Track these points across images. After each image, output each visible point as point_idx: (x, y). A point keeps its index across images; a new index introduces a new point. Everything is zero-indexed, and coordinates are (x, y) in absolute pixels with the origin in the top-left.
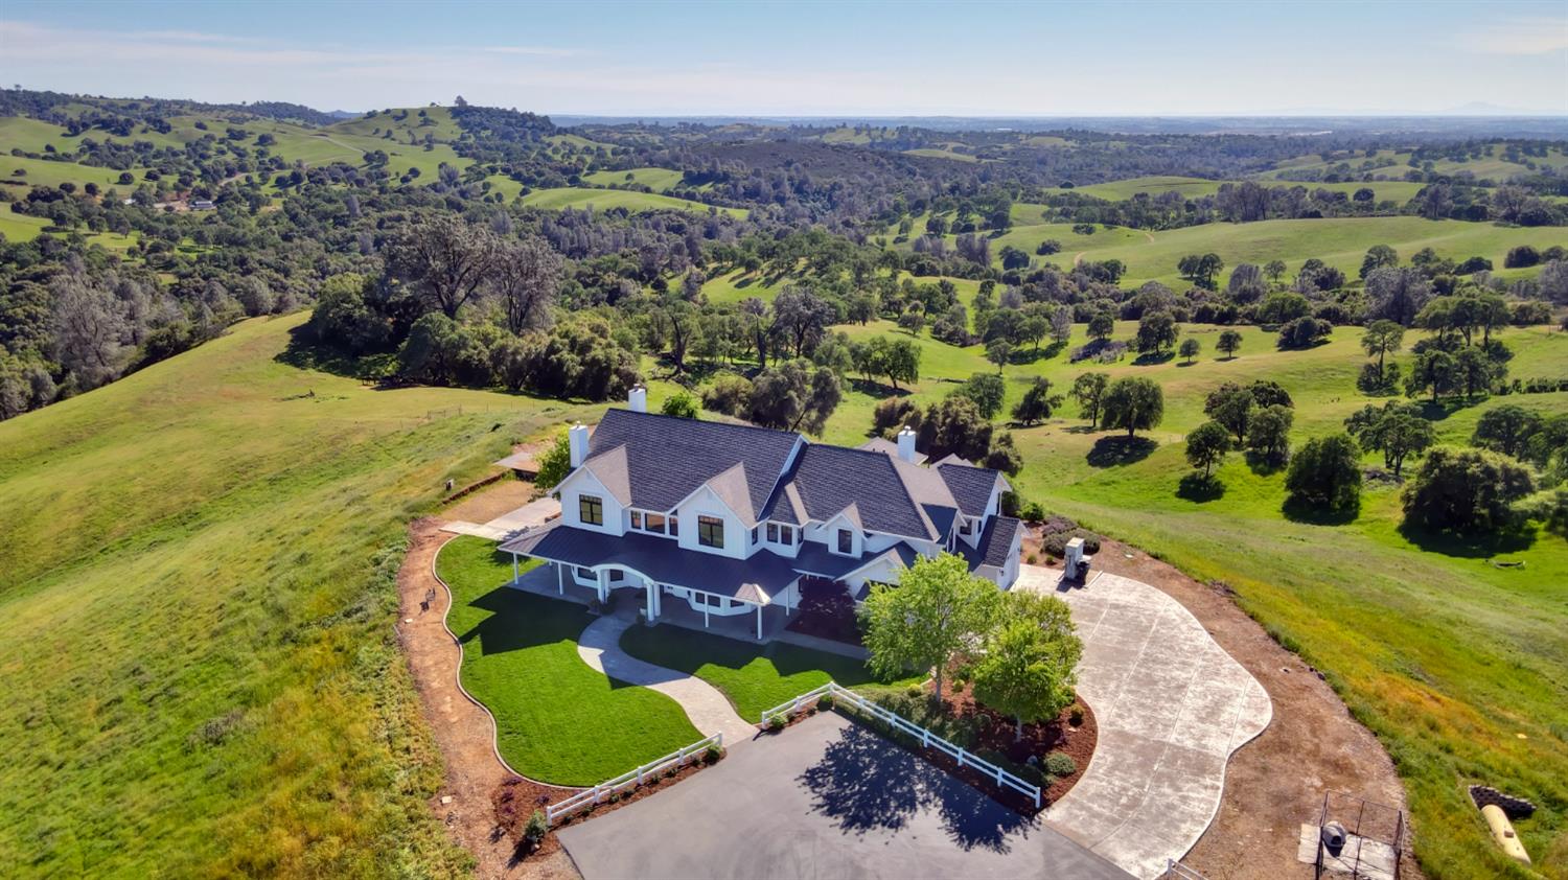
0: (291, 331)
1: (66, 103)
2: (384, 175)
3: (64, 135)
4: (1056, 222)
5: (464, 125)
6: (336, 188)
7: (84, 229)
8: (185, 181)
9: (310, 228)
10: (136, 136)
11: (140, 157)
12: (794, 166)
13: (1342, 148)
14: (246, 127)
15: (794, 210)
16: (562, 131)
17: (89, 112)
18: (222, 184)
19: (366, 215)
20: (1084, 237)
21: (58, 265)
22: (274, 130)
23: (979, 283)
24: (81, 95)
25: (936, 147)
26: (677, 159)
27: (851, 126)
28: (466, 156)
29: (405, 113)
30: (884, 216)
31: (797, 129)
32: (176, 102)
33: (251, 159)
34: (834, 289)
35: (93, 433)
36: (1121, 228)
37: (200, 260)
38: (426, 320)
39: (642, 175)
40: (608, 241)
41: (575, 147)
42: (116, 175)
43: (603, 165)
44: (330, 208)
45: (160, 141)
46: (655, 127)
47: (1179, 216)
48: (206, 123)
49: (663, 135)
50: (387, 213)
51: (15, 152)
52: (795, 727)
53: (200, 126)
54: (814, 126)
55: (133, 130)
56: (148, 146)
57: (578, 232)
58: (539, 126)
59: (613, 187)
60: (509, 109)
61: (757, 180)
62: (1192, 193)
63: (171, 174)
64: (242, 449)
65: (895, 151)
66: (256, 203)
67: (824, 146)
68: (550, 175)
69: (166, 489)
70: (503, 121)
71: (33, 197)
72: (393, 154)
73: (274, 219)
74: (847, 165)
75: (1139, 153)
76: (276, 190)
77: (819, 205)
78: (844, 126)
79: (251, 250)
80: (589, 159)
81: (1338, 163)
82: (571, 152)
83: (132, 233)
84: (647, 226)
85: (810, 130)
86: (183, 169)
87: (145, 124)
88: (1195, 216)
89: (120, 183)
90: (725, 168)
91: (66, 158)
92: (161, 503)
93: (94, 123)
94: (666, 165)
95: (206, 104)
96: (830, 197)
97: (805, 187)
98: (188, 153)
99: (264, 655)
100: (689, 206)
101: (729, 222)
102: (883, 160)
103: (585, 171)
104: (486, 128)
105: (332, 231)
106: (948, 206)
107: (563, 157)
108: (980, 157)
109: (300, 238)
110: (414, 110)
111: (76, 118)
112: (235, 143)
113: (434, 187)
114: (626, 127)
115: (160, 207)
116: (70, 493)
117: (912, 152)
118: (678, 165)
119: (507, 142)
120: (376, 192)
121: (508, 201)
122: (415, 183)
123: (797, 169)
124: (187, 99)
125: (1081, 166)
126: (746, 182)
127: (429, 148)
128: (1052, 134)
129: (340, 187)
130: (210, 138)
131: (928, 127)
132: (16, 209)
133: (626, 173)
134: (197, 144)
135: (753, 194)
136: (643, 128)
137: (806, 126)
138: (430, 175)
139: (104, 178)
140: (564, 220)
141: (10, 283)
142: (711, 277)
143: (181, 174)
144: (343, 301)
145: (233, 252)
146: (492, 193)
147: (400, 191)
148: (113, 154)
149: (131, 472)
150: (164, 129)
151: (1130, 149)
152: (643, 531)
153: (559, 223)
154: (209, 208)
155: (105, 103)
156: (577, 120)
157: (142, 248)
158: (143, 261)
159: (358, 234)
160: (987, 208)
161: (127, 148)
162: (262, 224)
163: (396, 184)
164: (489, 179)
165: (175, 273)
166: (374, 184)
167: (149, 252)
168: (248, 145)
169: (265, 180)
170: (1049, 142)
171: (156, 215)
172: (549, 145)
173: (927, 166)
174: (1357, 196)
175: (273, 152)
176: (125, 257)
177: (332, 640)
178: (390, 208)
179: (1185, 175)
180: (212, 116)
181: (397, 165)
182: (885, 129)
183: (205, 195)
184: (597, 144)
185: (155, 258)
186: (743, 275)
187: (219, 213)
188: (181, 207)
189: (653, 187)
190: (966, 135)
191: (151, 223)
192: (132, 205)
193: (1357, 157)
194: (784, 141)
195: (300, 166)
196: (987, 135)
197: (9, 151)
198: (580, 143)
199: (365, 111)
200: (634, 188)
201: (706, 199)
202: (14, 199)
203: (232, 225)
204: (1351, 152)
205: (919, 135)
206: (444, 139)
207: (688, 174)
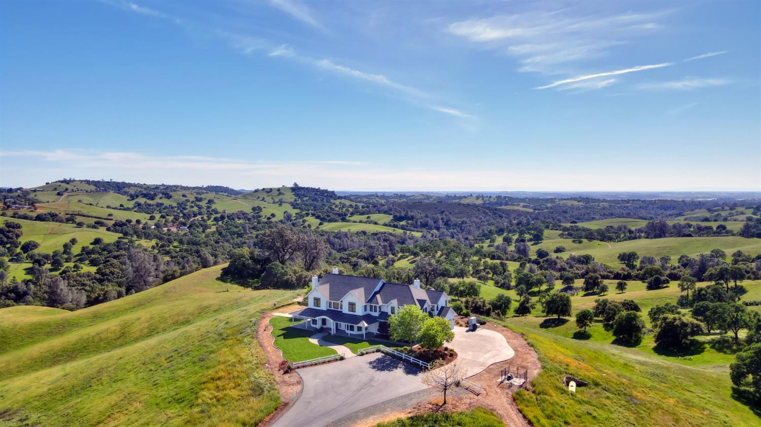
0: (222, 269)
1: (130, 187)
2: (260, 217)
3: (128, 200)
4: (566, 238)
5: (297, 195)
6: (239, 222)
7: (135, 238)
8: (176, 218)
9: (227, 238)
10: (158, 200)
11: (158, 209)
12: (444, 213)
13: (720, 206)
14: (203, 196)
15: (443, 233)
16: (340, 198)
17: (139, 190)
18: (191, 220)
19: (251, 233)
20: (577, 245)
21: (124, 252)
22: (215, 198)
23: (519, 263)
24: (136, 183)
25: (515, 205)
26: (391, 210)
27: (474, 196)
28: (296, 208)
29: (271, 190)
30: (484, 235)
31: (448, 197)
32: (175, 186)
33: (204, 210)
34: (451, 264)
35: (148, 302)
36: (595, 241)
37: (180, 251)
38: (272, 265)
39: (374, 217)
40: (356, 245)
41: (345, 205)
42: (148, 216)
43: (357, 213)
44: (236, 230)
45: (167, 202)
46: (383, 196)
47: (625, 236)
48: (187, 195)
49: (386, 199)
50: (260, 232)
51: (108, 207)
52: (367, 355)
53: (184, 196)
54: (457, 195)
55: (156, 198)
56: (162, 204)
57: (343, 241)
58: (331, 195)
59: (361, 222)
60: (317, 188)
61: (427, 219)
62: (633, 226)
63: (171, 216)
64: (204, 303)
65: (495, 207)
66: (205, 227)
67: (460, 204)
68: (333, 216)
69: (178, 315)
70: (314, 193)
71: (115, 225)
72: (264, 208)
73: (212, 234)
74: (470, 213)
75: (614, 208)
76: (214, 223)
77: (456, 231)
78: (471, 195)
79: (201, 247)
80: (351, 210)
81: (716, 213)
82: (343, 207)
83: (154, 240)
84: (374, 239)
85: (455, 197)
86: (175, 214)
87: (161, 195)
88: (632, 236)
89: (150, 219)
90: (412, 214)
91: (128, 209)
92: (176, 319)
93: (141, 195)
94: (385, 212)
95: (187, 187)
96: (461, 227)
97: (449, 222)
98: (178, 207)
99: (215, 344)
100: (394, 230)
101: (412, 238)
102: (487, 211)
103: (349, 215)
104: (306, 197)
105: (236, 240)
106: (514, 231)
107: (339, 209)
108: (535, 210)
109: (222, 242)
110: (275, 189)
111: (133, 193)
112: (198, 203)
113: (281, 221)
114: (370, 196)
115: (165, 229)
116: (144, 318)
117: (503, 207)
118: (391, 212)
119: (315, 203)
120: (256, 224)
121: (313, 228)
122: (273, 220)
123: (446, 215)
124: (179, 184)
125: (584, 214)
126: (421, 220)
127: (280, 205)
128: (572, 199)
129: (241, 221)
130: (188, 201)
131: (512, 196)
132: (108, 229)
133: (367, 216)
134: (182, 203)
135: (425, 225)
136: (377, 196)
137: (453, 196)
138: (280, 216)
139: (144, 217)
140: (338, 236)
141: (104, 259)
142: (399, 259)
143: (174, 216)
144: (242, 258)
145: (194, 248)
146: (306, 224)
147: (266, 223)
148: (147, 208)
149: (165, 311)
150: (169, 197)
151: (610, 206)
152: (332, 309)
153: (334, 237)
154: (186, 229)
155: (145, 187)
156: (348, 193)
157: (157, 246)
158: (157, 251)
159: (247, 241)
160: (533, 232)
161: (153, 205)
162: (207, 236)
163: (265, 220)
164: (306, 218)
165: (170, 256)
166: (255, 220)
167: (160, 247)
168: (203, 204)
169: (209, 218)
170: (569, 203)
171: (164, 233)
172: (334, 204)
173: (508, 213)
174: (718, 228)
175: (213, 207)
176: (150, 249)
177: (236, 339)
178: (261, 230)
179: (636, 218)
180: (189, 192)
181: (265, 213)
182: (490, 197)
183: (184, 224)
184: (355, 203)
185: (162, 250)
186: (413, 258)
187: (189, 232)
188: (174, 230)
189: (378, 223)
190: (529, 200)
191: (162, 235)
192: (154, 228)
193: (725, 210)
194: (441, 202)
195: (224, 212)
196: (539, 200)
197: (105, 207)
198: (348, 203)
199: (254, 190)
200: (370, 222)
201: (403, 228)
202: (107, 226)
203: (194, 236)
204: (723, 208)
205: (507, 199)
206: (287, 201)
207: (395, 216)
